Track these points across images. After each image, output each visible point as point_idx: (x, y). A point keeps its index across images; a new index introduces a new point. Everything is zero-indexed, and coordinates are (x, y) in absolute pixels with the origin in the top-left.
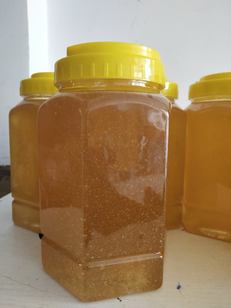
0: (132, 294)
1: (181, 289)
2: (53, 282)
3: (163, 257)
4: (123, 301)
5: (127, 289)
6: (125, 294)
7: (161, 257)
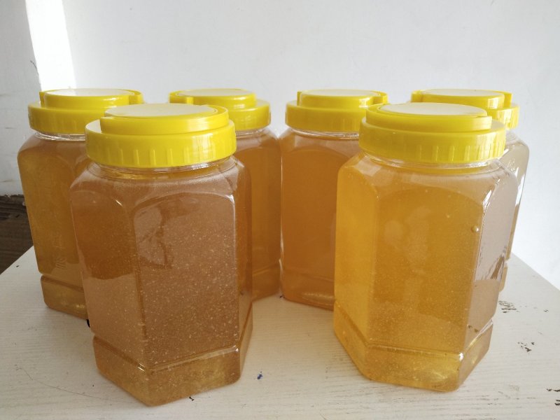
0: (205, 391)
1: (261, 379)
2: (114, 388)
3: (239, 349)
4: (196, 400)
5: (200, 387)
6: (199, 392)
7: (237, 350)
